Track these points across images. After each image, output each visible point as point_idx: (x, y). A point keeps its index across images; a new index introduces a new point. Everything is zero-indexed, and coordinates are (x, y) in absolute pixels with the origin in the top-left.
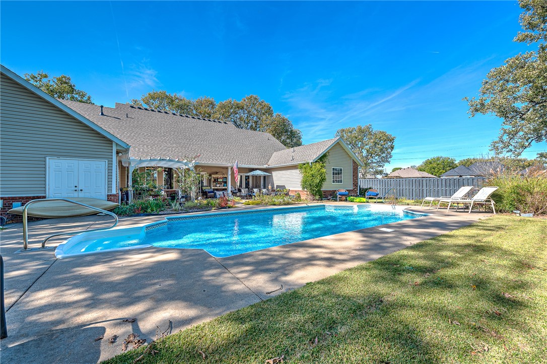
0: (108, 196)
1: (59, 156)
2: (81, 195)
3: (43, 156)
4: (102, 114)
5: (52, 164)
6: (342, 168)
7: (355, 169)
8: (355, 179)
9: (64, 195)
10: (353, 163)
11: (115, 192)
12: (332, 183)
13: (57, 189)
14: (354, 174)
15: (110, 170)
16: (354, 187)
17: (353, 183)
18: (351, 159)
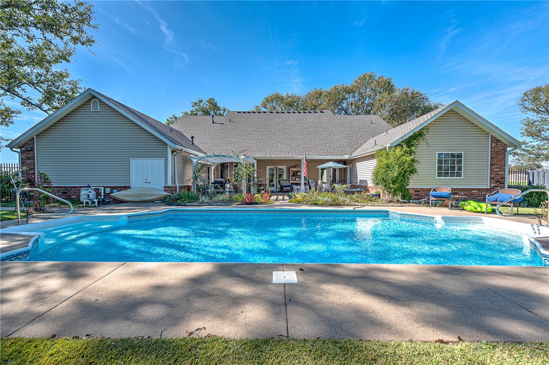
0: (165, 187)
1: (136, 157)
2: (149, 186)
3: (128, 158)
4: (213, 122)
5: (134, 163)
6: (463, 153)
7: (497, 153)
8: (498, 170)
9: (140, 186)
10: (492, 143)
11: (170, 184)
12: (437, 178)
13: (136, 181)
14: (495, 161)
15: (166, 166)
16: (494, 185)
17: (492, 178)
18: (488, 135)
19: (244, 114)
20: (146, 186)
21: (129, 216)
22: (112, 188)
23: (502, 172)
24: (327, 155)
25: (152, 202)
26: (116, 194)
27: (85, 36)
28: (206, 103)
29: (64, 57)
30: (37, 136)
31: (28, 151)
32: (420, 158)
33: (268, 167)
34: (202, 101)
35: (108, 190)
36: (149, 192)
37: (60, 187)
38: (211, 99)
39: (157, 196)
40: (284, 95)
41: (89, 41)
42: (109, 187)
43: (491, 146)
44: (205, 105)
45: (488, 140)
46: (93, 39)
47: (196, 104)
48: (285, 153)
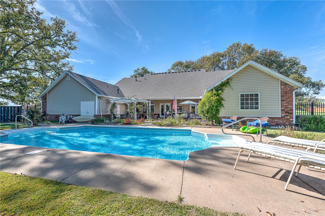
0: (94, 115)
1: (83, 101)
3: (80, 101)
4: (136, 81)
5: (82, 103)
6: (259, 93)
7: (286, 92)
8: (287, 104)
9: (84, 114)
10: (281, 86)
11: (96, 114)
12: (240, 110)
13: (83, 112)
14: (284, 98)
15: (95, 105)
16: (284, 115)
17: (282, 110)
18: (278, 81)
19: (163, 74)
20: (87, 114)
21: (60, 128)
22: (74, 115)
23: (290, 105)
24: (190, 97)
25: (87, 122)
26: (75, 118)
27: (73, 46)
28: (141, 70)
29: (67, 56)
30: (48, 92)
31: (44, 99)
32: (226, 98)
33: (161, 104)
34: (139, 69)
35: (71, 116)
36: (87, 118)
37: (55, 115)
38: (143, 68)
39: (90, 120)
40: (184, 61)
41: (75, 48)
42: (72, 115)
43: (281, 88)
44: (141, 71)
45: (278, 84)
46: (76, 47)
47: (136, 71)
48: (166, 96)
